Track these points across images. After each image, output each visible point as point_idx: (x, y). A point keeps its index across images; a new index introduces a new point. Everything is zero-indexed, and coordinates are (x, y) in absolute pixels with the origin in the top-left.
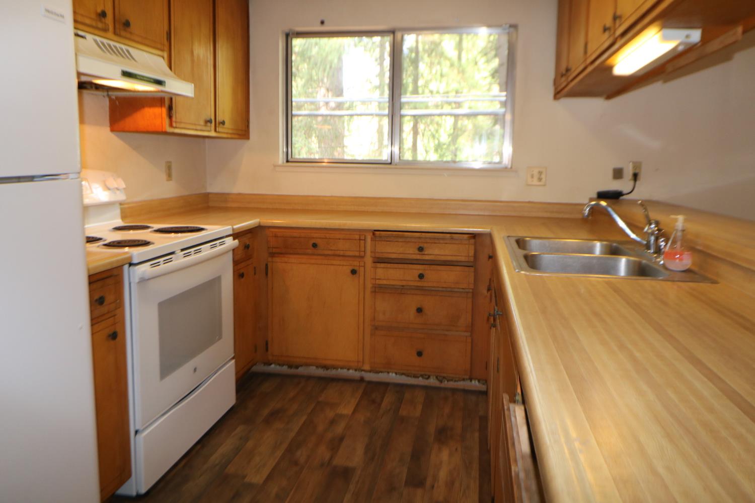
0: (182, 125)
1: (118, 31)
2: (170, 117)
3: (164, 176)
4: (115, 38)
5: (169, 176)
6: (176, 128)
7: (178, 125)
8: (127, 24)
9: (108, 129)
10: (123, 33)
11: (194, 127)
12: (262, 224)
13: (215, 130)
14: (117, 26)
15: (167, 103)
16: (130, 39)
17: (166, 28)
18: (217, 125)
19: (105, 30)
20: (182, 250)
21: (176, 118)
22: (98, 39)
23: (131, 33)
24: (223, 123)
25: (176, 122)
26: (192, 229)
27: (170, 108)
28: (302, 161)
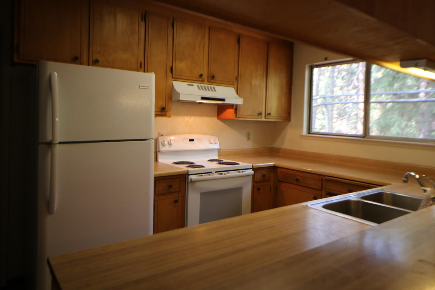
0: (242, 116)
1: (209, 81)
2: (236, 113)
3: (245, 139)
4: (207, 83)
5: (248, 138)
6: (239, 118)
7: (240, 116)
8: (213, 77)
9: (217, 118)
10: (212, 81)
11: (250, 117)
12: (276, 165)
13: (265, 118)
14: (209, 79)
15: (235, 107)
16: (215, 83)
17: (236, 74)
18: (266, 115)
19: (203, 81)
20: (216, 172)
21: (239, 113)
22: (200, 85)
23: (216, 80)
24: (270, 114)
25: (239, 115)
26: (233, 163)
27: (236, 109)
28: (316, 133)
